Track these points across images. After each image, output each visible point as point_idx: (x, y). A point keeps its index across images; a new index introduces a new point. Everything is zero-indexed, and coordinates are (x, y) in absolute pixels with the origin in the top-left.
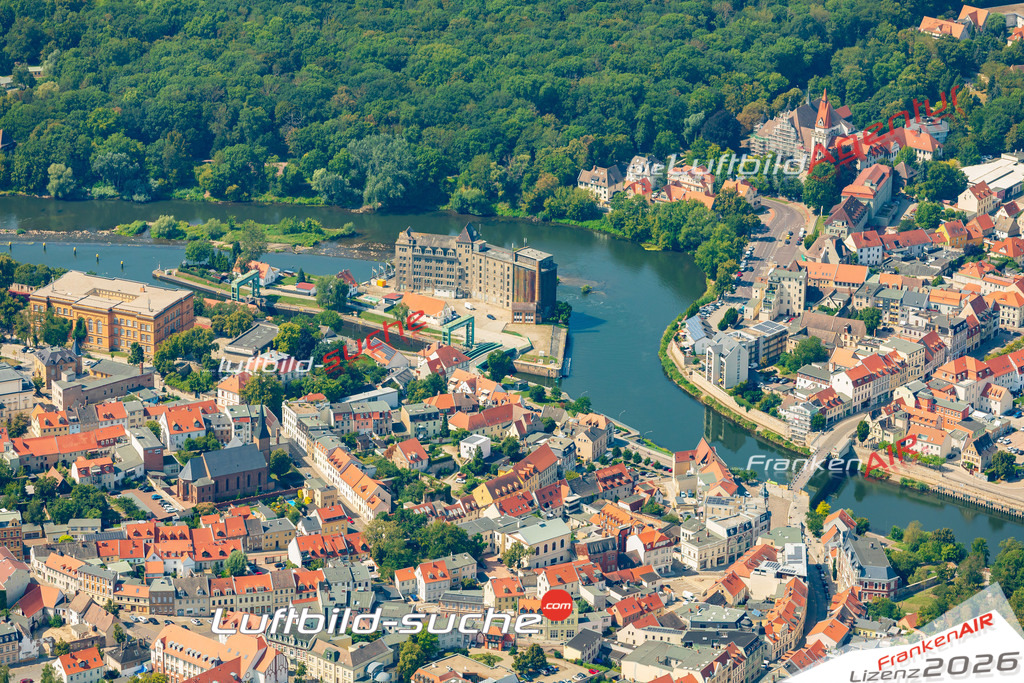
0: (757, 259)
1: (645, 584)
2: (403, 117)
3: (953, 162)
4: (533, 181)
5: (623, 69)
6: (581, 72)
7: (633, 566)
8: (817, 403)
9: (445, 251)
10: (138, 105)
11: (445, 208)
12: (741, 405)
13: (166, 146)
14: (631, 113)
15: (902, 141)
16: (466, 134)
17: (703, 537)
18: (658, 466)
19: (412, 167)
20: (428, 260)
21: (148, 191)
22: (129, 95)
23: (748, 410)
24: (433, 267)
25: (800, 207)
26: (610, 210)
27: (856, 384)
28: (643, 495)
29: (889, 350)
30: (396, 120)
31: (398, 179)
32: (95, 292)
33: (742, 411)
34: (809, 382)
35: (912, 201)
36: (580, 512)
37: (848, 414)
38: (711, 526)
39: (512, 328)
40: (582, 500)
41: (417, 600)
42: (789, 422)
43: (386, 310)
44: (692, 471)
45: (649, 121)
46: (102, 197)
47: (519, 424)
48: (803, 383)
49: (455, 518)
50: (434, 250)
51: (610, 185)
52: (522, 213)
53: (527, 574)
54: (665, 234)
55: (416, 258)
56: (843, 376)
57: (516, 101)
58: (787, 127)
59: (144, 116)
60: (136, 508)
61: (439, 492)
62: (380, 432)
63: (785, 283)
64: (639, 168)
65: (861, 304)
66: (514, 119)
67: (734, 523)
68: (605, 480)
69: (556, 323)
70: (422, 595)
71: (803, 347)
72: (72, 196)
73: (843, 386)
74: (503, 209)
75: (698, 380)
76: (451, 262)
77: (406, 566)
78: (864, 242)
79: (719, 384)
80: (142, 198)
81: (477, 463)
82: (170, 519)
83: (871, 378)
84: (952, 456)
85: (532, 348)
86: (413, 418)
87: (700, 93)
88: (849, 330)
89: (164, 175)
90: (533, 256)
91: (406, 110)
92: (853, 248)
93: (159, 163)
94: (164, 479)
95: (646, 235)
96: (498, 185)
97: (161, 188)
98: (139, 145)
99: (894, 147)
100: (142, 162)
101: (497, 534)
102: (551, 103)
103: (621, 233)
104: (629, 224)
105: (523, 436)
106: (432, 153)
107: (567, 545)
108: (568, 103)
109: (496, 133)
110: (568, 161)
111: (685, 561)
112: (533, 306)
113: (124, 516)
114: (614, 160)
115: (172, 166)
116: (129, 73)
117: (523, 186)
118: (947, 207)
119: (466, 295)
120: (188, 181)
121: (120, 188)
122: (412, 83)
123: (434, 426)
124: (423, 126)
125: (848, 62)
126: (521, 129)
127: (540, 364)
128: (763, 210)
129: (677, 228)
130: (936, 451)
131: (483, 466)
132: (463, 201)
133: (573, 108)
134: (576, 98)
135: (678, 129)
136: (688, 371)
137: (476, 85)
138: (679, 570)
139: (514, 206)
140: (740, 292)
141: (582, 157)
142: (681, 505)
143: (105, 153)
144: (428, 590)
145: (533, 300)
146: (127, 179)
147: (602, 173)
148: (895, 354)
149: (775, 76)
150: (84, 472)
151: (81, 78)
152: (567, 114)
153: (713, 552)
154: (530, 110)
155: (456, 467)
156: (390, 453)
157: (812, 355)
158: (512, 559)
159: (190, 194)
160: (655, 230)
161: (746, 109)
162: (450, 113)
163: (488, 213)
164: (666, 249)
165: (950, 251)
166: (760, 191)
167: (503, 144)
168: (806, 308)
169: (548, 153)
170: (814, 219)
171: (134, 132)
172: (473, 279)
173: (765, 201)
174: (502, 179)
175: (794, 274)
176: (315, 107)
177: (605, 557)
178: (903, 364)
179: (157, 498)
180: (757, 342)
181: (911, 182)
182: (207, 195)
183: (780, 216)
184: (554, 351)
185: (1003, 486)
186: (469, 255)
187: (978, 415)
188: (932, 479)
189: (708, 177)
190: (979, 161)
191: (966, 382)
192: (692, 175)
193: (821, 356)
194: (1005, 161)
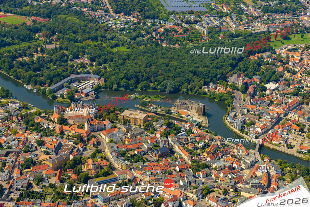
0: (235, 103)
1: (238, 173)
2: (171, 76)
3: (263, 84)
4: (195, 88)
5: (205, 67)
6: (198, 67)
7: (235, 169)
8: (256, 134)
9: (186, 103)
10: (126, 73)
11: (180, 92)
12: (241, 133)
13: (132, 81)
14: (208, 75)
15: (254, 80)
16: (182, 79)
17: (245, 163)
18: (232, 147)
19: (175, 86)
20: (182, 104)
21: (130, 89)
22: (125, 72)
23: (242, 134)
24: (183, 106)
25: (240, 92)
26: (208, 93)
27: (261, 130)
28: (232, 154)
29: (265, 123)
30: (170, 76)
31: (172, 88)
32: (131, 114)
33: (241, 134)
34: (252, 129)
35: (258, 91)
36: (222, 157)
37: (260, 135)
38: (246, 161)
39: (198, 117)
40: (223, 155)
41: (200, 177)
42: (250, 138)
43: (176, 114)
44: (239, 148)
45: (212, 76)
46: (122, 90)
47: (208, 139)
48: (251, 129)
49: (202, 159)
51: (208, 88)
52: (193, 93)
53: (218, 172)
54: (219, 98)
55: (180, 104)
56: (259, 129)
57: (190, 73)
58: (235, 78)
59: (128, 76)
60: (148, 159)
61: (198, 154)
62: (185, 141)
64: (212, 86)
65: (257, 113)
66: (190, 77)
67: (251, 160)
68: (225, 151)
69: (205, 116)
71: (250, 122)
72: (117, 90)
73: (259, 130)
74: (190, 92)
75: (232, 127)
76: (186, 105)
77: (198, 171)
78: (254, 100)
79: (236, 129)
80: (129, 90)
81: (203, 147)
82: (154, 161)
83: (264, 128)
84: (280, 143)
85: (203, 121)
86: (190, 139)
87: (219, 72)
88: (256, 118)
89: (132, 87)
90: (201, 105)
91: (171, 75)
92: (252, 102)
93: (131, 84)
94: (151, 152)
95: (215, 98)
96: (189, 89)
97: (132, 89)
98: (128, 81)
100: (128, 84)
101: (211, 164)
102: (195, 73)
103: (211, 97)
104: (212, 96)
105: (208, 142)
106: (178, 83)
107: (224, 166)
108: (198, 73)
109: (187, 79)
110: (201, 84)
111: (242, 167)
112: (202, 113)
113: (146, 161)
114: (207, 84)
115: (134, 85)
116: (123, 67)
117: (193, 89)
118: (264, 93)
119: (189, 111)
120: (136, 87)
121: (125, 89)
122: (171, 69)
123: (194, 140)
124: (175, 78)
125: (241, 65)
126: (192, 78)
127: (205, 124)
128: (233, 93)
129: (221, 97)
130: (277, 143)
131: (204, 148)
132: (183, 91)
133: (198, 74)
134: (199, 72)
135: (216, 77)
136: (230, 126)
137: (182, 70)
138: (242, 169)
139: (192, 92)
140: (235, 110)
141: (203, 84)
142: (238, 155)
143: (123, 83)
144: (202, 176)
146: (126, 87)
147: (206, 87)
148: (266, 124)
149: (230, 68)
150: (138, 152)
151: (115, 68)
152: (197, 75)
153: (248, 166)
154: (192, 75)
155: (199, 148)
156: (188, 146)
157: (252, 124)
158: (215, 169)
159: (137, 90)
160: (217, 97)
161: (227, 74)
162: (179, 75)
163: (188, 93)
164: (219, 101)
165: (268, 102)
167: (189, 81)
168: (247, 113)
169: (197, 83)
170: (242, 95)
171: (126, 79)
172: (190, 108)
173: (234, 91)
174: (190, 88)
175: (245, 108)
176: (156, 74)
177: (231, 168)
178: (268, 126)
179: (151, 157)
180: (242, 121)
181: (257, 88)
182: (140, 90)
183: (237, 94)
184: (207, 122)
185: (290, 150)
186: (190, 104)
187: (283, 135)
188: (278, 148)
189: (224, 87)
190: (267, 84)
191: (280, 129)
192: (221, 87)
193: (254, 124)
194: (271, 84)
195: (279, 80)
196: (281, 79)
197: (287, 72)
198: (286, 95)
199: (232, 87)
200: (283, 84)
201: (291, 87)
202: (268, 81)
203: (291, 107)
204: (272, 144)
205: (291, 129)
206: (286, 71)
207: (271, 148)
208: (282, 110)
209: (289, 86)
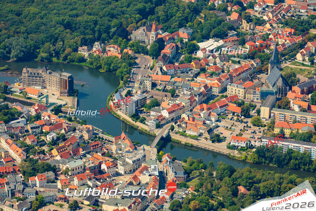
0: (135, 74)
1: (108, 179)
2: (22, 31)
3: (194, 42)
4: (64, 50)
5: (90, 14)
6: (77, 16)
7: (104, 173)
8: (157, 119)
9: (38, 74)
11: (36, 60)
12: (134, 121)
14: (93, 28)
15: (178, 36)
16: (42, 36)
17: (125, 164)
18: (109, 141)
19: (26, 47)
20: (33, 77)
23: (136, 122)
24: (35, 79)
25: (148, 57)
26: (89, 59)
27: (169, 113)
28: (105, 151)
29: (179, 102)
30: (20, 32)
31: (21, 51)
33: (134, 122)
34: (154, 113)
35: (182, 54)
36: (86, 156)
37: (167, 123)
38: (127, 160)
39: (60, 98)
40: (86, 153)
41: (36, 187)
42: (149, 126)
43: (20, 93)
44: (120, 142)
45: (99, 31)
47: (65, 129)
48: (152, 113)
49: (46, 160)
50: (35, 74)
51: (88, 51)
52: (61, 61)
53: (71, 177)
54: (106, 67)
55: (29, 76)
56: (165, 111)
57: (57, 25)
58: (142, 32)
61: (41, 152)
62: (21, 133)
63: (145, 82)
64: (97, 46)
65: (169, 88)
66: (57, 31)
67: (134, 159)
68: (93, 146)
69: (74, 96)
70: (38, 185)
71: (152, 102)
73: (165, 114)
74: (55, 60)
75: (119, 113)
76: (40, 77)
77: (32, 176)
78: (169, 68)
79: (126, 114)
81: (52, 142)
83: (174, 111)
84: (200, 135)
85: (67, 104)
86: (32, 128)
87: (115, 22)
88: (166, 96)
90: (66, 75)
91: (23, 29)
92: (166, 70)
95: (100, 67)
96: (53, 52)
99: (176, 37)
101: (60, 165)
102: (68, 26)
103: (92, 67)
104: (95, 63)
105: (66, 133)
106: (32, 42)
107: (83, 168)
108: (74, 26)
109: (52, 36)
110: (75, 44)
111: (119, 171)
112: (66, 91)
114: (89, 43)
117: (61, 52)
118: (193, 56)
119: (45, 88)
122: (24, 20)
123: (38, 130)
124: (28, 34)
125: (160, 11)
126: (59, 34)
127: (70, 109)
128: (136, 58)
129: (110, 65)
130: (195, 134)
131: (54, 143)
132: (42, 57)
133: (75, 27)
134: (76, 24)
135: (108, 33)
136: (116, 110)
137: (44, 20)
138: (118, 174)
139: (58, 59)
140: (131, 84)
141: (79, 43)
142: (117, 153)
144: (40, 183)
145: (66, 89)
147: (85, 48)
148: (181, 103)
149: (138, 16)
152: (73, 29)
153: (128, 168)
154: (62, 28)
155: (46, 143)
156: (25, 140)
157: (155, 104)
158: (66, 173)
160: (103, 65)
161: (129, 26)
162: (37, 29)
163: (50, 61)
164: (107, 71)
165: (195, 70)
166: (135, 52)
167: (54, 39)
168: (152, 89)
169: (68, 42)
170: (152, 61)
172: (47, 83)
173: (137, 55)
174: (54, 50)
175: (148, 79)
177: (95, 171)
178: (184, 106)
180: (137, 101)
181: (182, 48)
183: (142, 60)
184: (74, 105)
185: (217, 144)
186: (45, 75)
187: (207, 122)
188: (194, 142)
189: (119, 48)
190: (202, 41)
191: (204, 112)
192: (114, 47)
193: (158, 104)
194: (211, 41)
195: (227, 35)
196: (232, 33)
197: (246, 22)
198: (232, 58)
199: (135, 48)
200: (233, 41)
201: (247, 46)
202: (206, 38)
203: (235, 77)
204: (186, 136)
205: (226, 111)
206: (243, 21)
207: (183, 143)
208: (216, 81)
209: (242, 45)
